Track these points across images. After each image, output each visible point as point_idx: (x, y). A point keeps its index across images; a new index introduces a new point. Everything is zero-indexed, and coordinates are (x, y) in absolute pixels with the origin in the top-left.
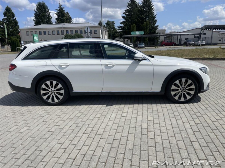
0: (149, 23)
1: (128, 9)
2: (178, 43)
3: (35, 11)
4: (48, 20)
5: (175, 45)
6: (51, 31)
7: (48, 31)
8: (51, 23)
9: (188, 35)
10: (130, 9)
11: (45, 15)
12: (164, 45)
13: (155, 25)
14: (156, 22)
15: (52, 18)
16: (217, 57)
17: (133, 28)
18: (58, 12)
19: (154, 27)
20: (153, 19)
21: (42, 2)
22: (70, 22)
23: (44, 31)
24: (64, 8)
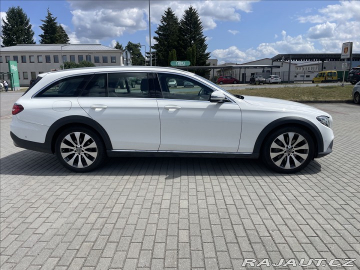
0: (196, 48)
1: (162, 25)
2: (241, 80)
3: (4, 22)
4: (26, 38)
5: (238, 82)
6: (36, 55)
7: (30, 56)
8: (32, 43)
9: (256, 67)
10: (166, 26)
11: (22, 30)
12: (221, 83)
13: (204, 52)
14: (205, 47)
15: (33, 34)
16: (320, 100)
17: (172, 55)
18: (44, 25)
19: (203, 55)
20: (201, 44)
21: (16, 7)
22: (65, 43)
23: (22, 57)
24: (55, 19)
